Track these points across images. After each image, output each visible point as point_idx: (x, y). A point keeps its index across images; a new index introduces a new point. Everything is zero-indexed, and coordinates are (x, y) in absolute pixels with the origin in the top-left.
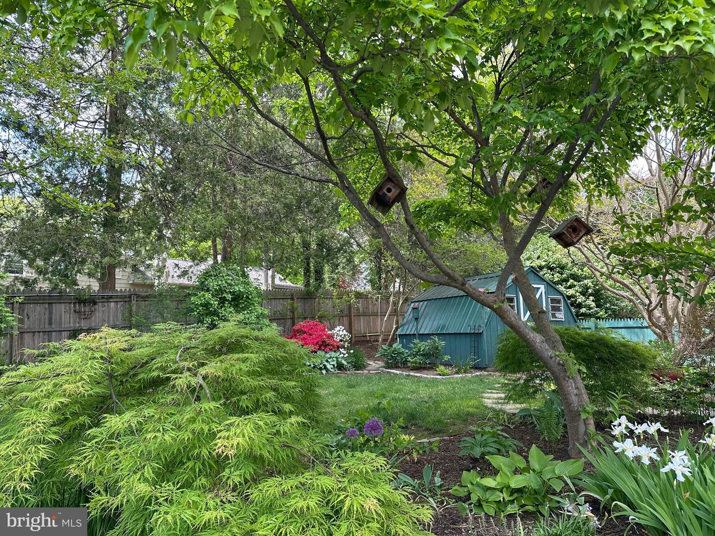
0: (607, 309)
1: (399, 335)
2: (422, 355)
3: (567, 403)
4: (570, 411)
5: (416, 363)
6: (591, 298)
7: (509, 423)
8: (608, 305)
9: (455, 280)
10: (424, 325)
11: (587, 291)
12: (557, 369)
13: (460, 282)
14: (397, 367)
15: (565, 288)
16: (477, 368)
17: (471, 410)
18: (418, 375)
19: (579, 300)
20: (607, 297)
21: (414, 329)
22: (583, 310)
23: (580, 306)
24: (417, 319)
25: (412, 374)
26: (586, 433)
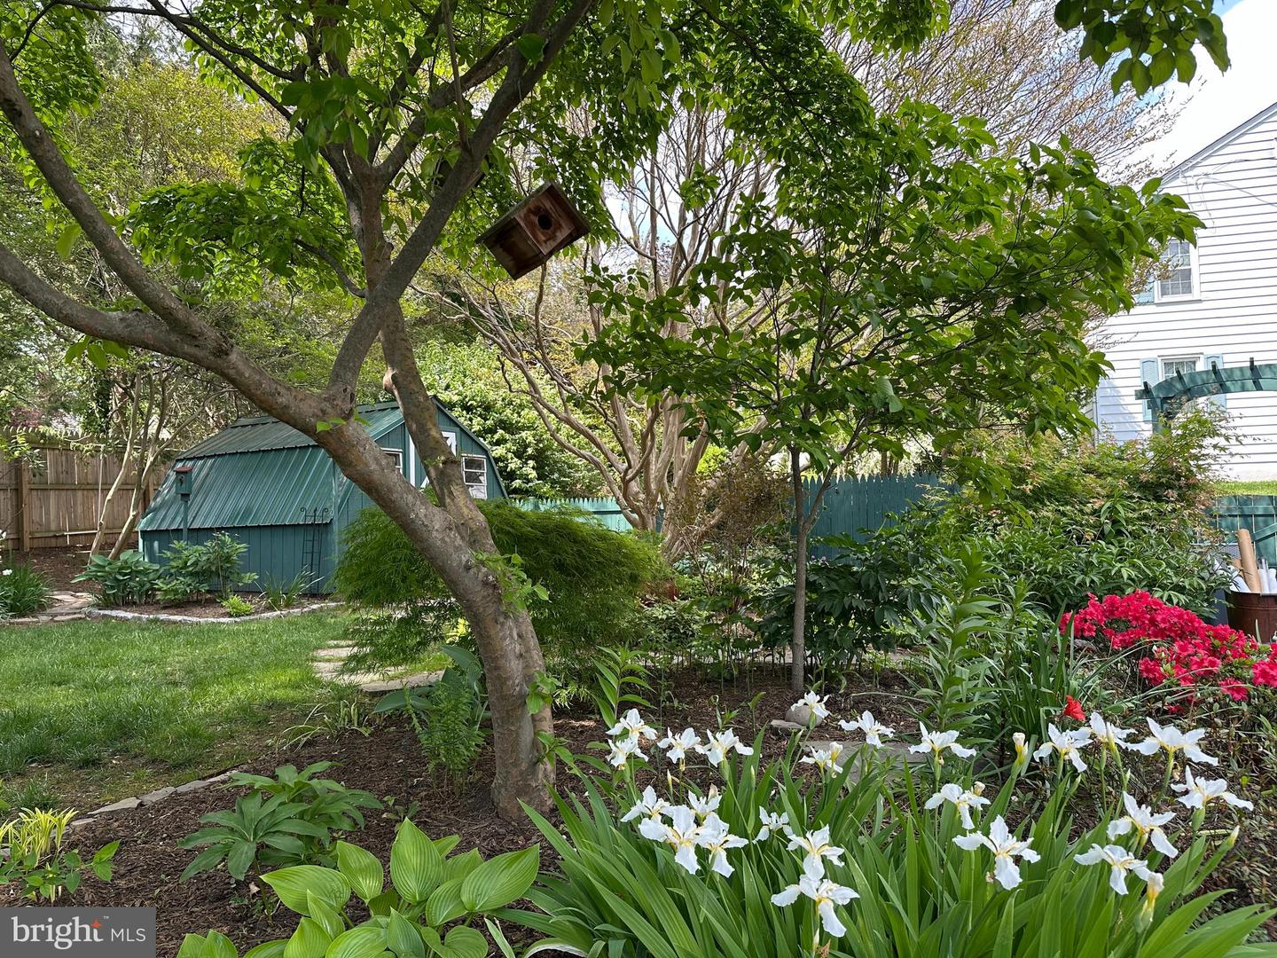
0: (554, 482)
1: (144, 533)
2: (191, 574)
3: (499, 677)
4: (503, 698)
5: (176, 592)
6: (531, 463)
7: (360, 724)
8: (556, 475)
9: (193, 337)
10: (205, 509)
11: (525, 451)
12: (478, 595)
13: (211, 344)
14: (127, 604)
15: (490, 443)
16: (314, 595)
17: (280, 694)
18: (178, 618)
19: (512, 466)
20: (555, 462)
21: (179, 519)
22: (517, 483)
23: (511, 476)
24: (185, 496)
25: (163, 616)
26: (535, 744)
